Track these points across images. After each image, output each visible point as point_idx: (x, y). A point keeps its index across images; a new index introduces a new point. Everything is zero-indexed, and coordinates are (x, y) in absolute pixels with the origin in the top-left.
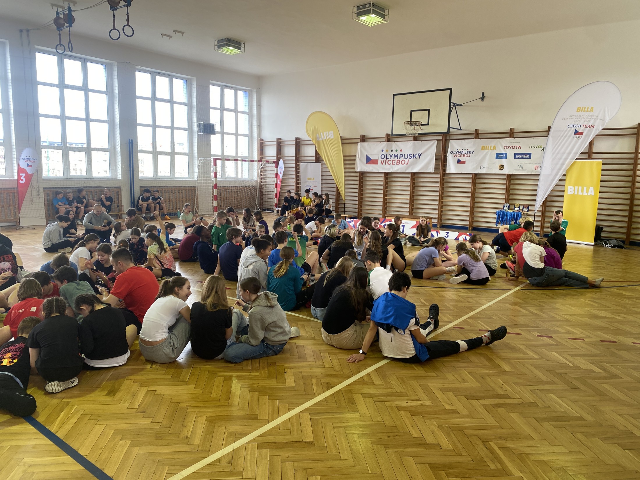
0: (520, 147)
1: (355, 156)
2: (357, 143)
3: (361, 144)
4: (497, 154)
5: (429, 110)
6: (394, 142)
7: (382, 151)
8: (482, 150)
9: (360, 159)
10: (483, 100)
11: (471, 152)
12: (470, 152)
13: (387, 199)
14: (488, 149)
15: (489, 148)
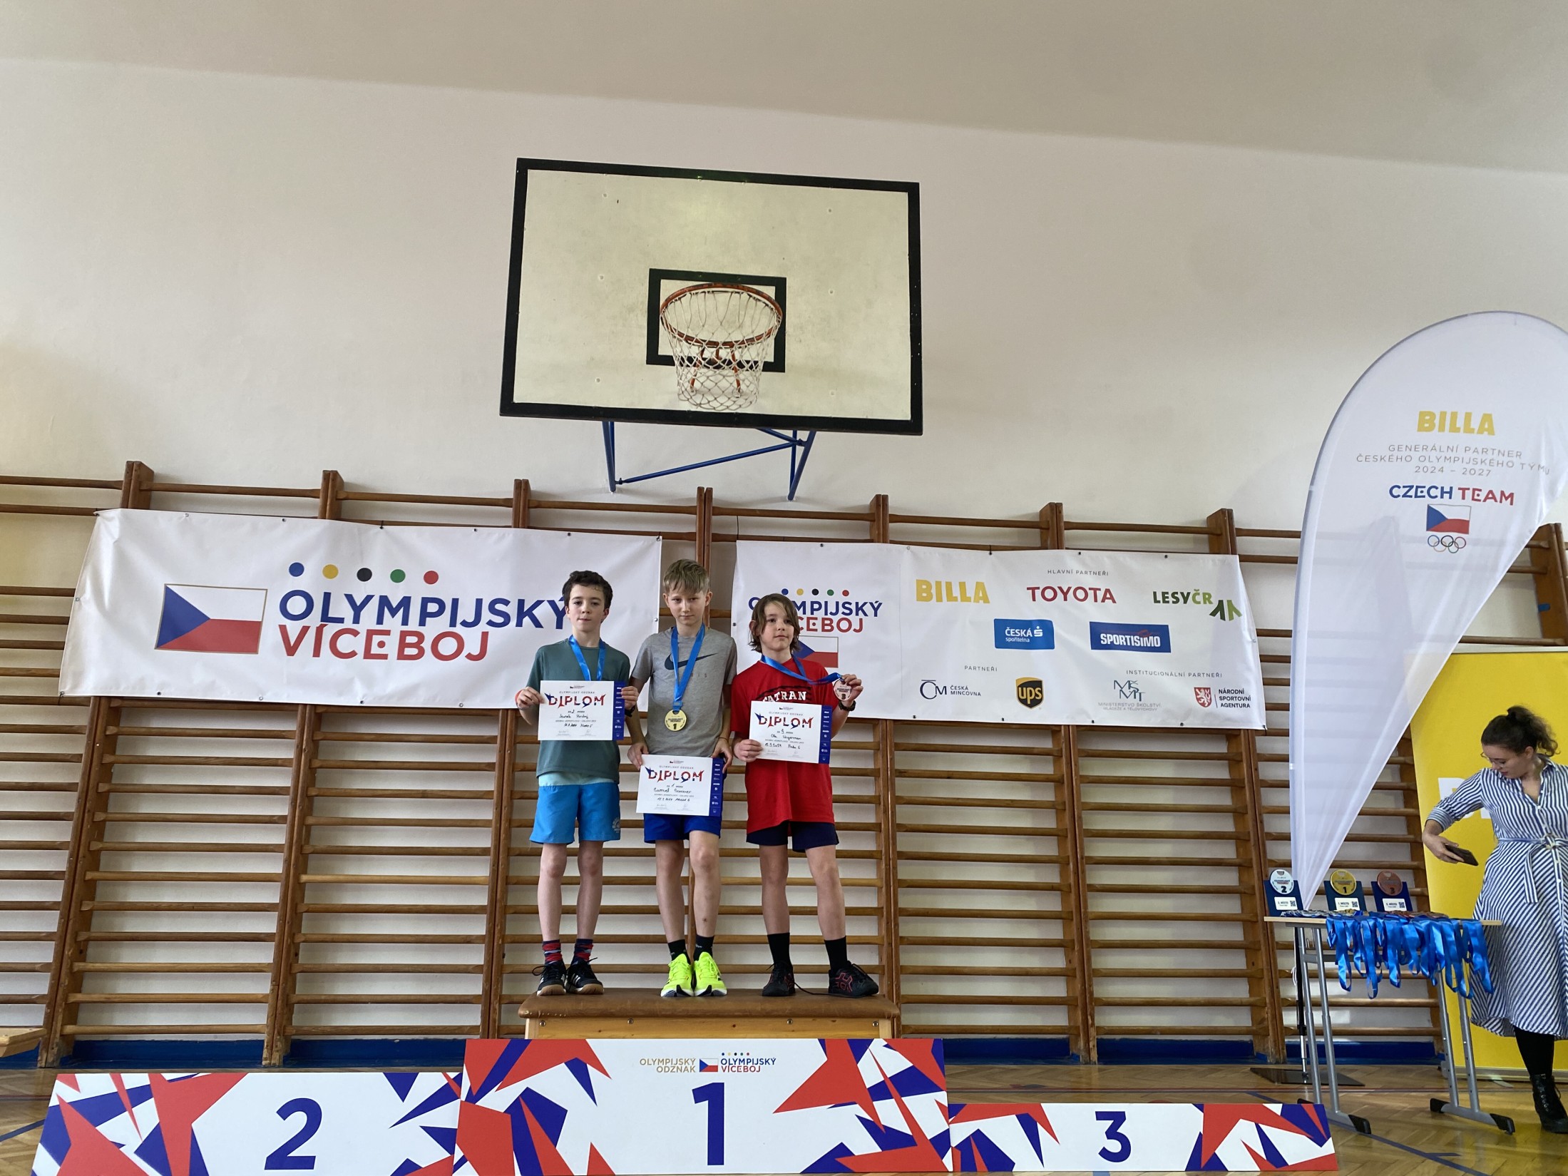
0: (1108, 595)
1: (70, 593)
2: (90, 513)
3: (125, 521)
4: (1000, 625)
5: (779, 285)
6: (382, 524)
7: (296, 569)
8: (920, 598)
9: (110, 616)
11: (868, 608)
12: (859, 609)
13: (306, 885)
14: (951, 598)
15: (956, 592)
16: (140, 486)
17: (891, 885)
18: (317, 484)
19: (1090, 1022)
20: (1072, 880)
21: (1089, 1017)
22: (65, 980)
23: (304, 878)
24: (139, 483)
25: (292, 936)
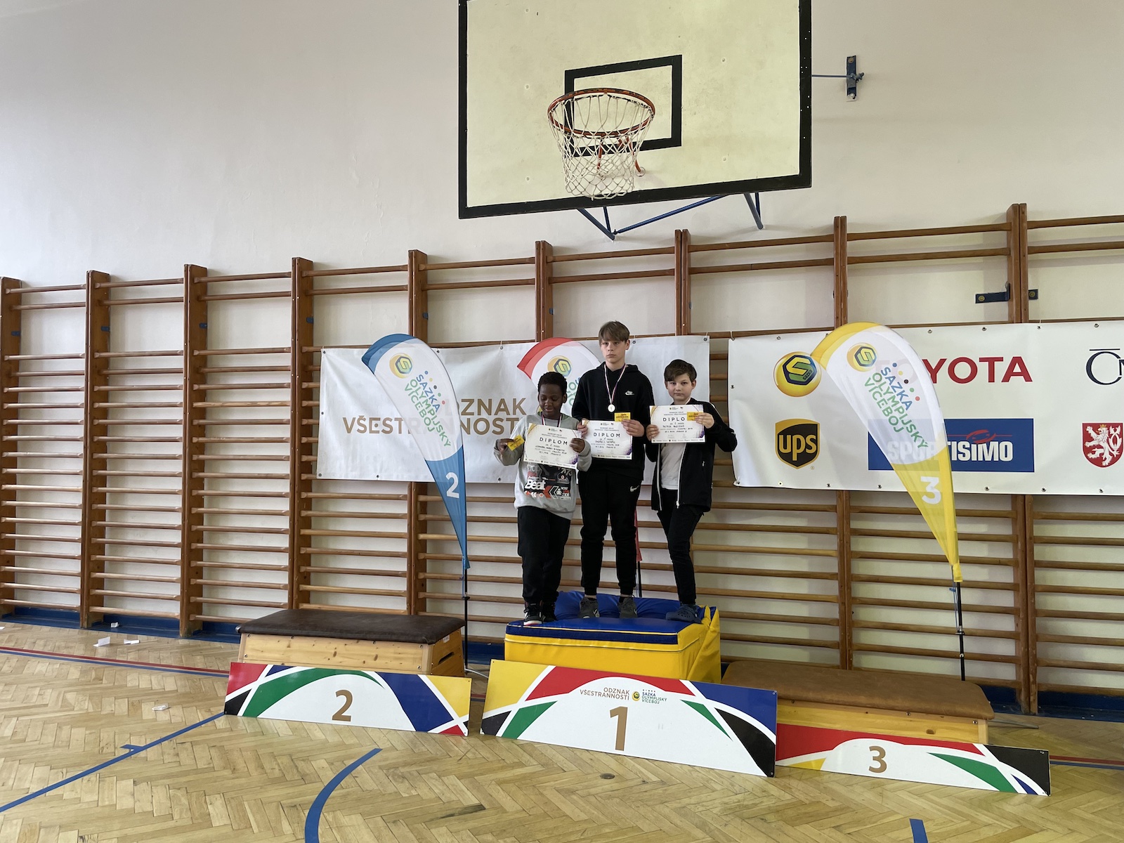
5: (675, 62)
10: (852, 90)
13: (425, 541)
16: (301, 275)
17: (846, 556)
18: (406, 261)
19: (1031, 679)
20: (1019, 557)
21: (1031, 676)
22: (296, 596)
23: (422, 536)
24: (301, 273)
25: (417, 575)
